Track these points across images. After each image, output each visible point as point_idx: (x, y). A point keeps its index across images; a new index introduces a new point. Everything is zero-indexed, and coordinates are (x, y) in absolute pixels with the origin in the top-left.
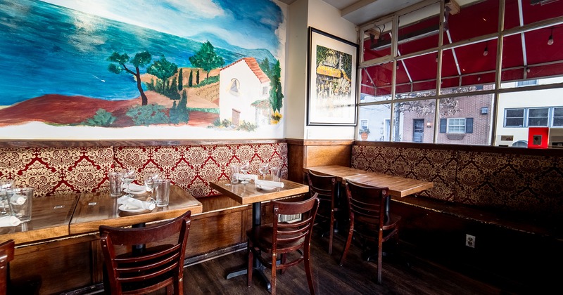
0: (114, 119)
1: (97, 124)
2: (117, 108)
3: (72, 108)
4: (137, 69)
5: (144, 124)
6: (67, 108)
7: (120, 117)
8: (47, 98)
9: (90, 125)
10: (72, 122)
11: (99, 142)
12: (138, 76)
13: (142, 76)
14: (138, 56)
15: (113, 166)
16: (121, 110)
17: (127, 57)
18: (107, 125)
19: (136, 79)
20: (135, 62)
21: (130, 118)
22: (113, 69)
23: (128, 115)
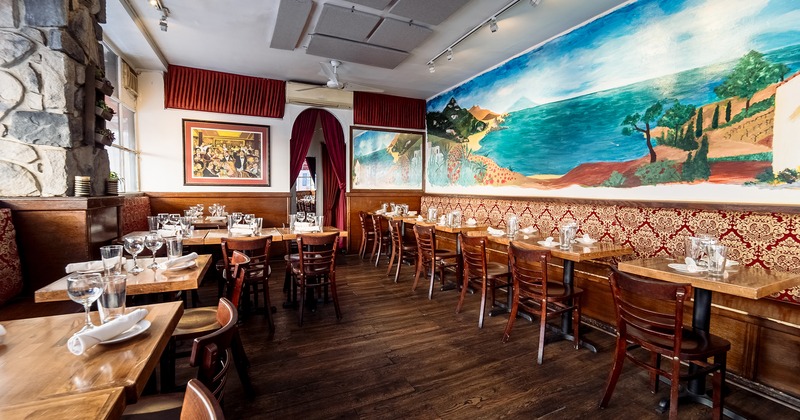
0: (624, 179)
1: (611, 185)
2: (627, 169)
3: (596, 173)
4: (648, 125)
5: (651, 183)
6: (592, 173)
7: (631, 179)
8: (582, 166)
9: (606, 186)
10: (595, 184)
11: (608, 201)
12: (648, 133)
13: (651, 131)
14: (648, 111)
16: (630, 171)
17: (638, 116)
18: (618, 186)
19: (645, 137)
20: (646, 119)
21: (638, 178)
22: (626, 132)
23: (637, 174)
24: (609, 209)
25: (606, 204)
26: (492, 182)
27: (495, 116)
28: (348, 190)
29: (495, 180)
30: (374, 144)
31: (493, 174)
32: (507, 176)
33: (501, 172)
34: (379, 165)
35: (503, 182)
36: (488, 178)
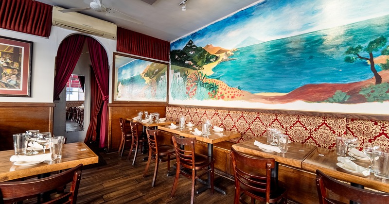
0: (348, 97)
1: (335, 101)
2: (351, 89)
3: (319, 91)
4: (371, 55)
5: (378, 100)
6: (316, 92)
7: (355, 95)
8: (305, 87)
9: (330, 102)
10: (319, 100)
11: (336, 114)
12: (371, 60)
13: (375, 59)
14: (371, 43)
15: (346, 133)
16: (354, 90)
17: (360, 47)
18: (343, 102)
19: (369, 63)
20: (369, 49)
21: (363, 96)
22: (348, 60)
23: (361, 93)
24: (340, 121)
25: (336, 116)
26: (223, 97)
27: (226, 51)
28: (110, 101)
29: (226, 96)
30: (132, 72)
31: (224, 92)
32: (236, 94)
33: (230, 91)
34: (135, 86)
35: (232, 97)
36: (219, 95)
